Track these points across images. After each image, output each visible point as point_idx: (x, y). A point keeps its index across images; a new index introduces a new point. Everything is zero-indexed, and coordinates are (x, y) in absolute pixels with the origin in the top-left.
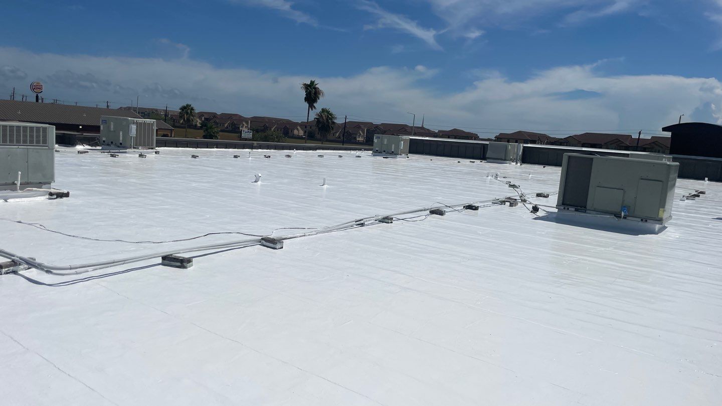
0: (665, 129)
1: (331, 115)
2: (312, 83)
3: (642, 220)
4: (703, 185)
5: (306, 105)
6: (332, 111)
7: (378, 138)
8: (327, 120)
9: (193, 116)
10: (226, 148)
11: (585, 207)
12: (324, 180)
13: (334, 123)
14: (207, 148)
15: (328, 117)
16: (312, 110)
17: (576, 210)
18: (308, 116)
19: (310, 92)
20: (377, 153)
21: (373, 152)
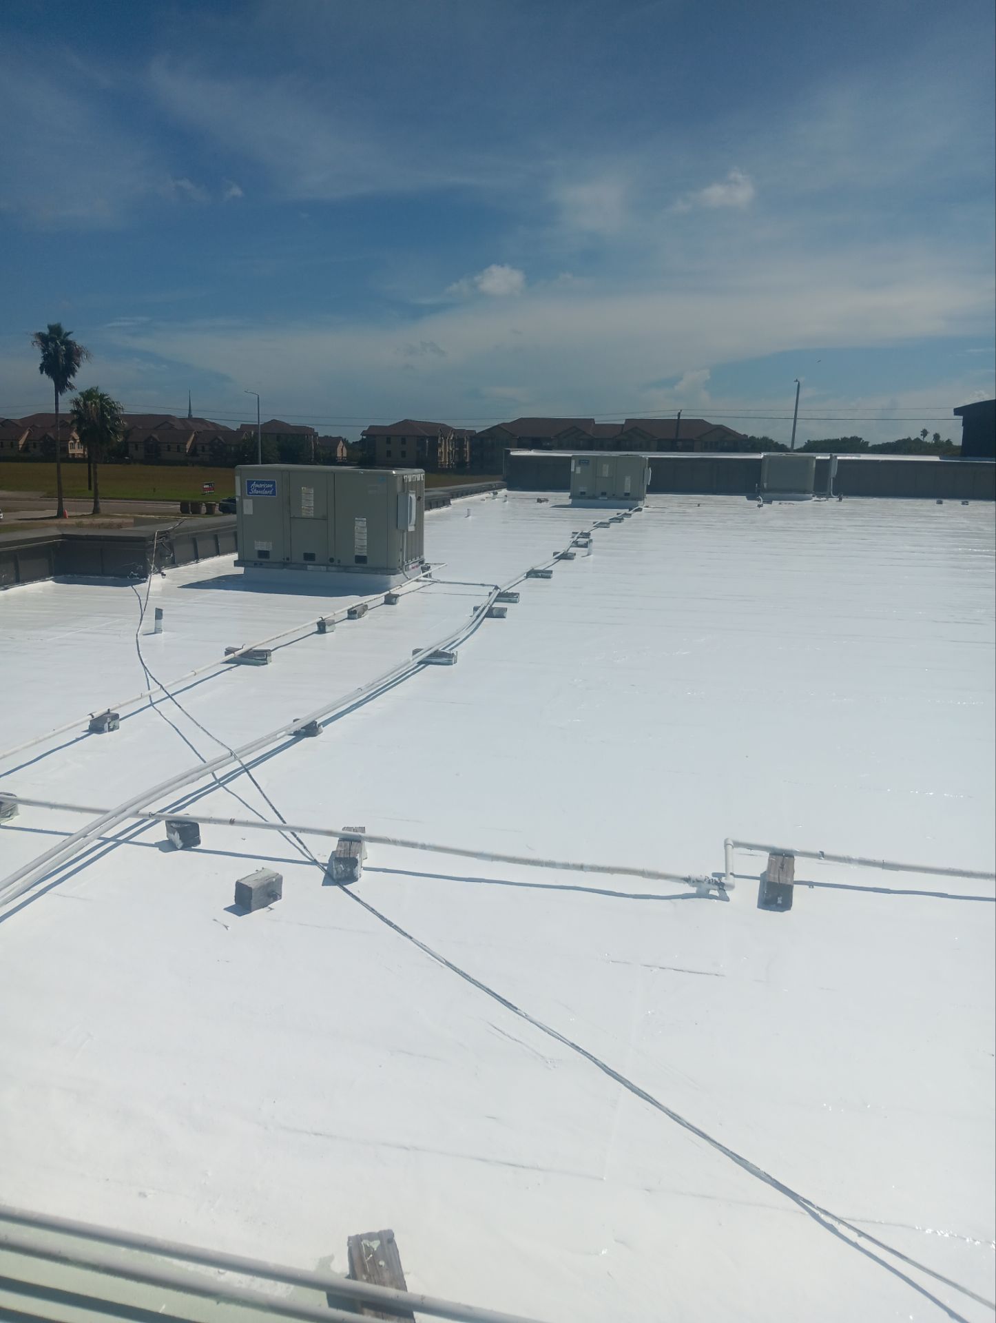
0: (958, 411)
1: (109, 401)
2: (56, 329)
8: (101, 414)
15: (102, 408)
16: (63, 393)
18: (57, 404)
19: (56, 350)
21: (570, 497)
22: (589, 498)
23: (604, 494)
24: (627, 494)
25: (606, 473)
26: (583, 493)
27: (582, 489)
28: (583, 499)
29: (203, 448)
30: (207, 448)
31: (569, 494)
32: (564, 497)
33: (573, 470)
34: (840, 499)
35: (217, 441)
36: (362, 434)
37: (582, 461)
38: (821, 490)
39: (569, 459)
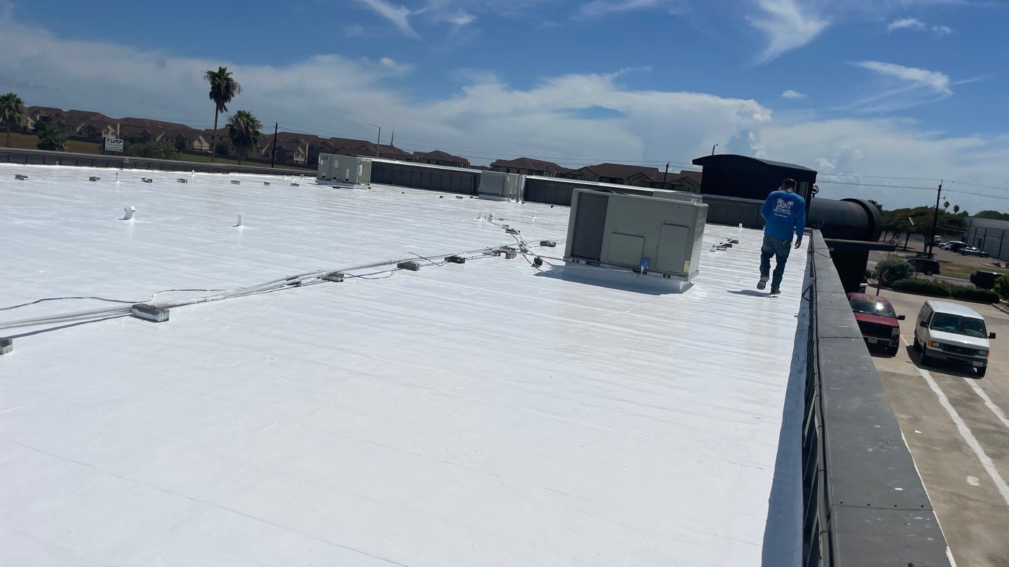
0: (695, 162)
1: (253, 121)
2: (222, 71)
3: (664, 276)
4: (736, 232)
5: (213, 104)
6: (253, 115)
7: (324, 158)
8: (247, 128)
9: (20, 113)
10: (77, 165)
11: (599, 260)
12: (240, 217)
13: (257, 133)
14: (44, 164)
15: (248, 124)
16: (221, 112)
17: (588, 263)
18: (216, 121)
19: (219, 85)
20: (323, 180)
21: (317, 179)
22: (327, 180)
23: (335, 178)
24: (347, 180)
25: (336, 166)
26: (323, 177)
27: (324, 174)
38: (513, 196)
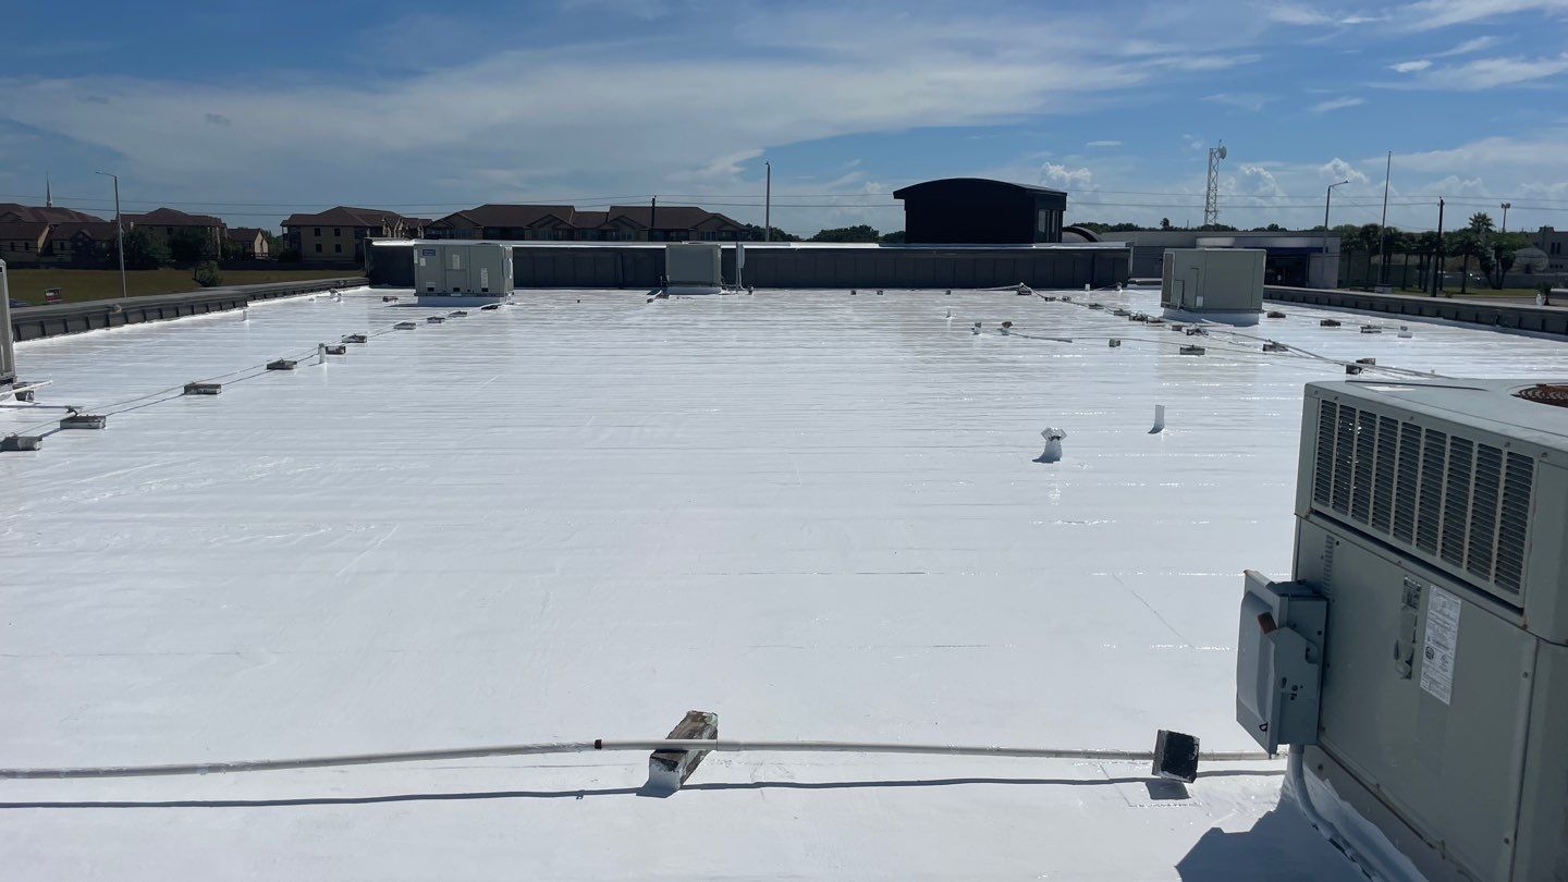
0: (897, 195)
7: (430, 253)
21: (415, 295)
22: (439, 295)
23: (457, 290)
24: (485, 290)
25: (457, 265)
26: (431, 289)
27: (430, 284)
28: (432, 296)
29: (62, 245)
30: (67, 245)
31: (414, 291)
32: (407, 295)
33: (416, 262)
34: (751, 292)
35: (81, 236)
36: (283, 225)
37: (427, 252)
38: (729, 282)
39: (410, 249)
